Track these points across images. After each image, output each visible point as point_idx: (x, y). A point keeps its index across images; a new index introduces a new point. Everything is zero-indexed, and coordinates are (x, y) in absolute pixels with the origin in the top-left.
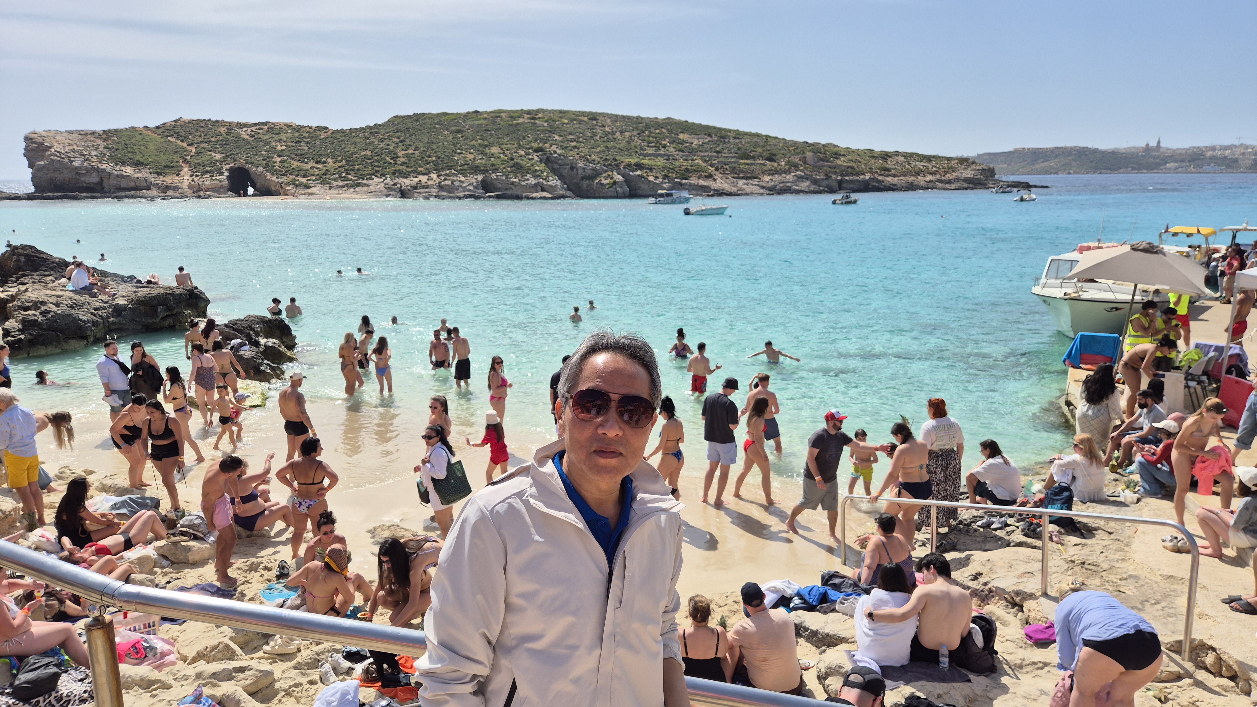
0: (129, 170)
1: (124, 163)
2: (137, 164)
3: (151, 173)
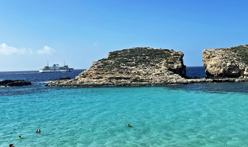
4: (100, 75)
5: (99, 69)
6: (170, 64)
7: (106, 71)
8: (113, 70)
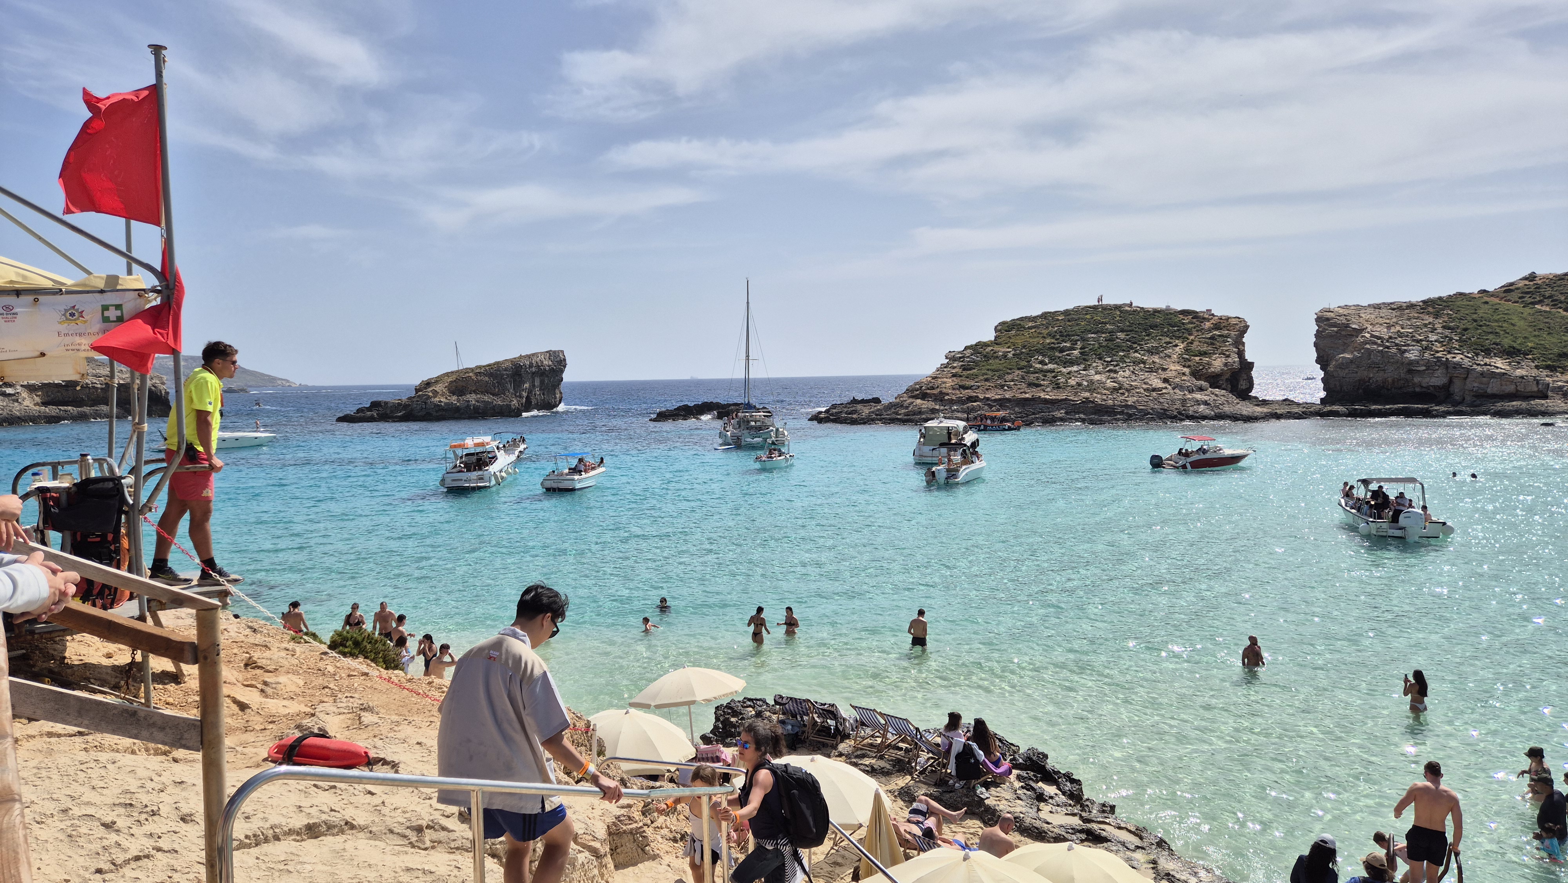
0: (1500, 364)
1: (1488, 352)
2: (1511, 353)
3: (1537, 367)
4: (970, 393)
5: (965, 373)
6: (1197, 358)
7: (987, 380)
8: (1009, 377)
